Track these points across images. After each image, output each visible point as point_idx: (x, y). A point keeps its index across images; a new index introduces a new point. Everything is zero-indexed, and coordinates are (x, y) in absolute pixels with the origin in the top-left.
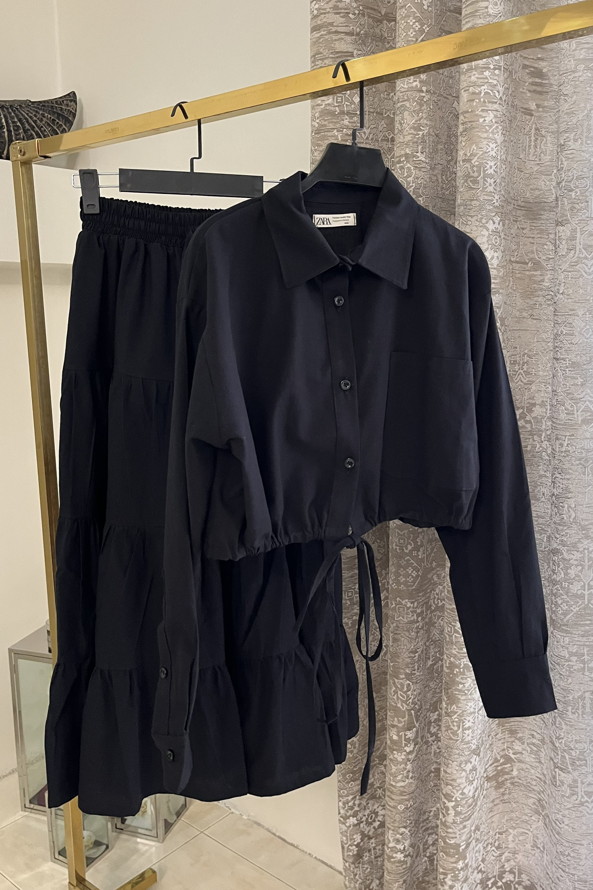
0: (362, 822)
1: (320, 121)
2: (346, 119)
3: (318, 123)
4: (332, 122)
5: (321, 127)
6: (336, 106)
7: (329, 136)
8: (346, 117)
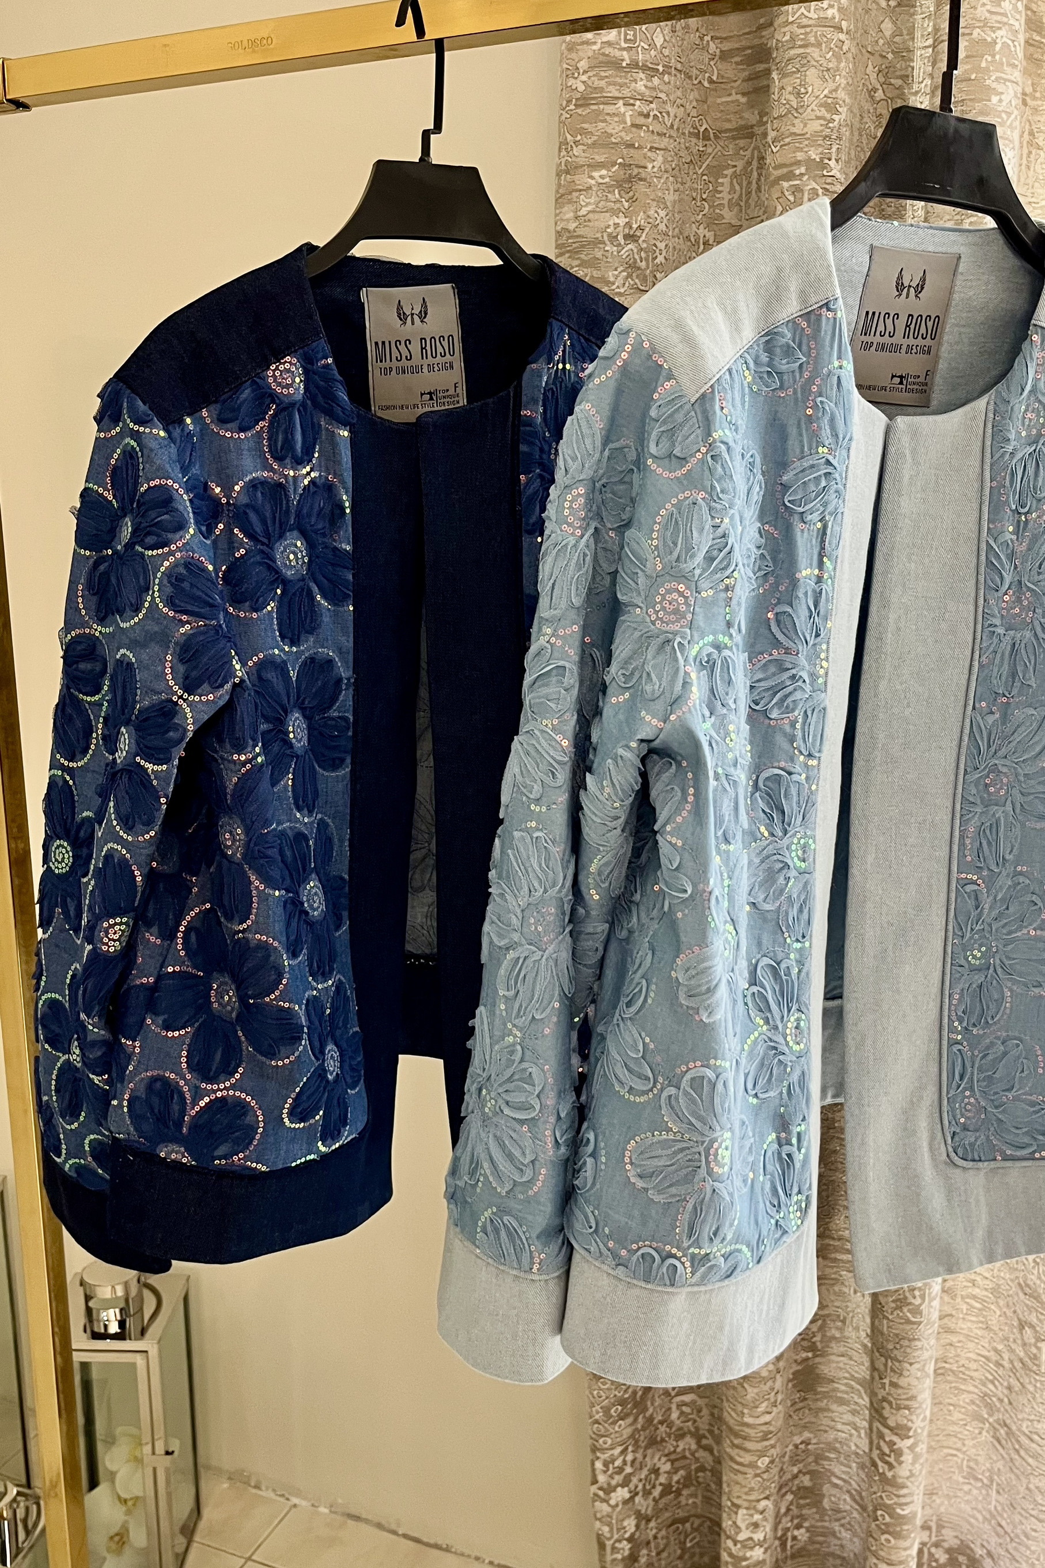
0: (637, 1494)
1: (589, 77)
2: (641, 79)
3: (584, 82)
4: (615, 84)
5: (592, 93)
6: (624, 49)
7: (608, 114)
8: (642, 75)
